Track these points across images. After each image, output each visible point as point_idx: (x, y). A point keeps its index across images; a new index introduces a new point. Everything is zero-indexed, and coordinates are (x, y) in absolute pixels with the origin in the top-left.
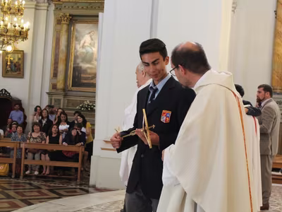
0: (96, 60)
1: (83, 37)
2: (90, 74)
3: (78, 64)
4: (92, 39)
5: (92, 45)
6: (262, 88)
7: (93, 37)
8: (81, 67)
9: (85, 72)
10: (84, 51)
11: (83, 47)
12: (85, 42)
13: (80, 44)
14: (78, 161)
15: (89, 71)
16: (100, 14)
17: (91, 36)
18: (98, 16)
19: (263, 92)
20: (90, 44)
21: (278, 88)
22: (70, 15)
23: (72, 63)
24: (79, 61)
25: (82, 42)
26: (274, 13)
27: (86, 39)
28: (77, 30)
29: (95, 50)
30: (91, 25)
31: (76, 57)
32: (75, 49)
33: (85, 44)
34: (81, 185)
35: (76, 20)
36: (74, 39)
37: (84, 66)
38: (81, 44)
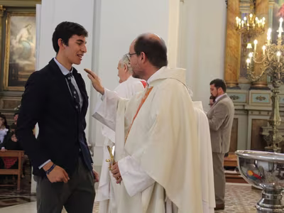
0: (35, 56)
1: (19, 31)
2: (28, 72)
3: (15, 61)
4: (29, 33)
5: (29, 40)
6: (213, 85)
7: (30, 31)
8: (18, 64)
9: (22, 69)
10: (21, 46)
11: (20, 42)
12: (21, 37)
13: (15, 39)
14: (17, 168)
15: (27, 68)
16: (38, 6)
17: (28, 30)
18: (35, 8)
19: (215, 88)
20: (28, 39)
21: (231, 82)
22: (4, 7)
23: (8, 59)
24: (15, 57)
25: (18, 37)
26: (225, 3)
27: (24, 33)
28: (12, 24)
29: (33, 45)
30: (27, 18)
31: (12, 54)
32: (11, 44)
33: (22, 39)
34: (21, 193)
35: (11, 13)
36: (9, 33)
37: (22, 63)
38: (18, 40)
